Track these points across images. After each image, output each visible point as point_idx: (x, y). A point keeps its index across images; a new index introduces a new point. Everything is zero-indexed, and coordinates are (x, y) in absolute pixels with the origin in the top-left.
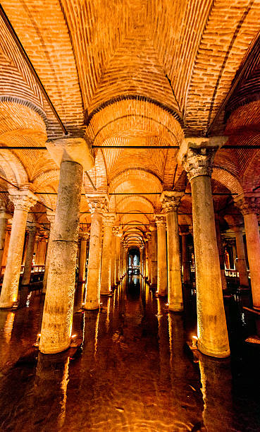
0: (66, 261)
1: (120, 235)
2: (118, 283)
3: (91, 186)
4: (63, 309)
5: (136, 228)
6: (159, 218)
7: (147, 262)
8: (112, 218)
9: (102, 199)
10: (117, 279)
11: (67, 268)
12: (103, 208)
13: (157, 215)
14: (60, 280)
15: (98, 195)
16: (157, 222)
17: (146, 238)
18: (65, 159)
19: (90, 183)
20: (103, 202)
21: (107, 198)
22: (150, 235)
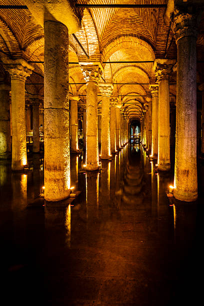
0: (59, 127)
1: (119, 106)
2: (119, 150)
3: (83, 54)
4: (60, 167)
5: (136, 100)
6: (154, 88)
7: (145, 131)
8: (110, 88)
9: (95, 67)
10: (118, 146)
11: (60, 133)
12: (97, 77)
13: (153, 86)
14: (54, 143)
15: (91, 64)
16: (152, 92)
17: (145, 109)
18: (47, 18)
19: (82, 50)
20: (97, 70)
21: (100, 66)
22: (148, 106)
